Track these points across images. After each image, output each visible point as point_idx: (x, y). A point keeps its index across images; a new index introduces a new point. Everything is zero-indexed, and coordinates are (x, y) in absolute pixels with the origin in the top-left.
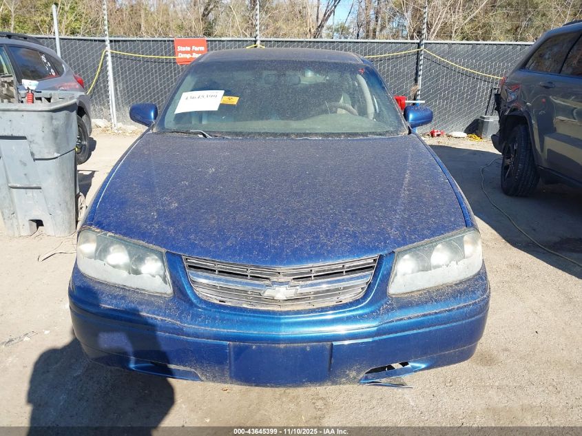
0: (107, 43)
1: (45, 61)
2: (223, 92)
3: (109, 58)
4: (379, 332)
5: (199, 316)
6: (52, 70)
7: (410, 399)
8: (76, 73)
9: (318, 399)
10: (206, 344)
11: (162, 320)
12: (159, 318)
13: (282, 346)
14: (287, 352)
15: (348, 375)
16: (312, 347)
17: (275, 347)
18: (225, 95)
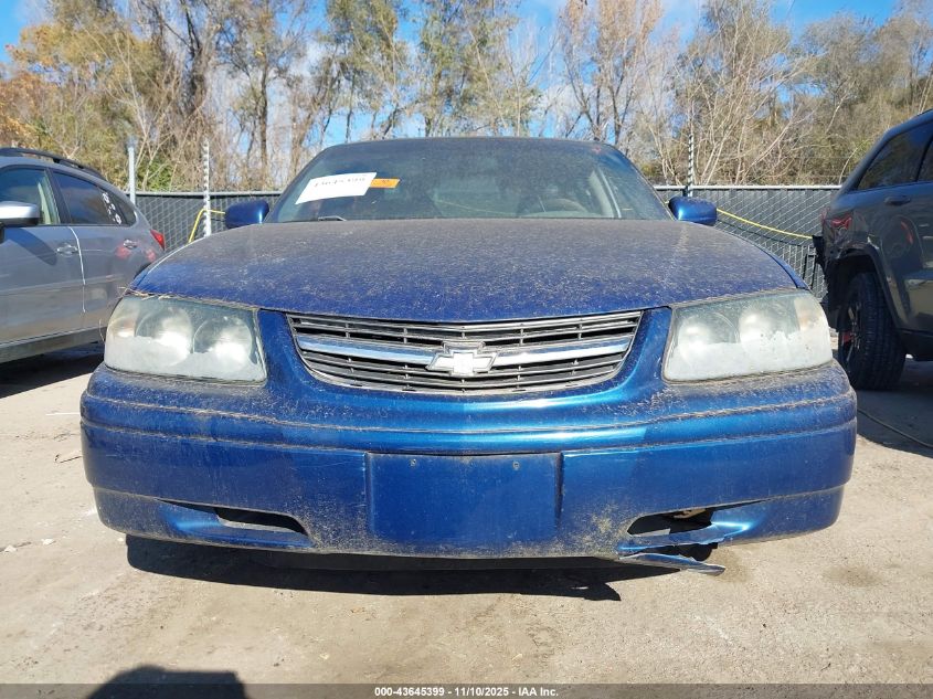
0: (207, 200)
1: (108, 201)
2: (375, 174)
3: (208, 222)
4: (649, 439)
5: (311, 406)
6: (117, 216)
7: (720, 630)
8: (155, 228)
9: (539, 630)
10: (322, 457)
11: (242, 419)
12: (237, 415)
13: (466, 460)
14: (474, 473)
15: (594, 528)
16: (525, 464)
17: (452, 463)
18: (377, 177)
